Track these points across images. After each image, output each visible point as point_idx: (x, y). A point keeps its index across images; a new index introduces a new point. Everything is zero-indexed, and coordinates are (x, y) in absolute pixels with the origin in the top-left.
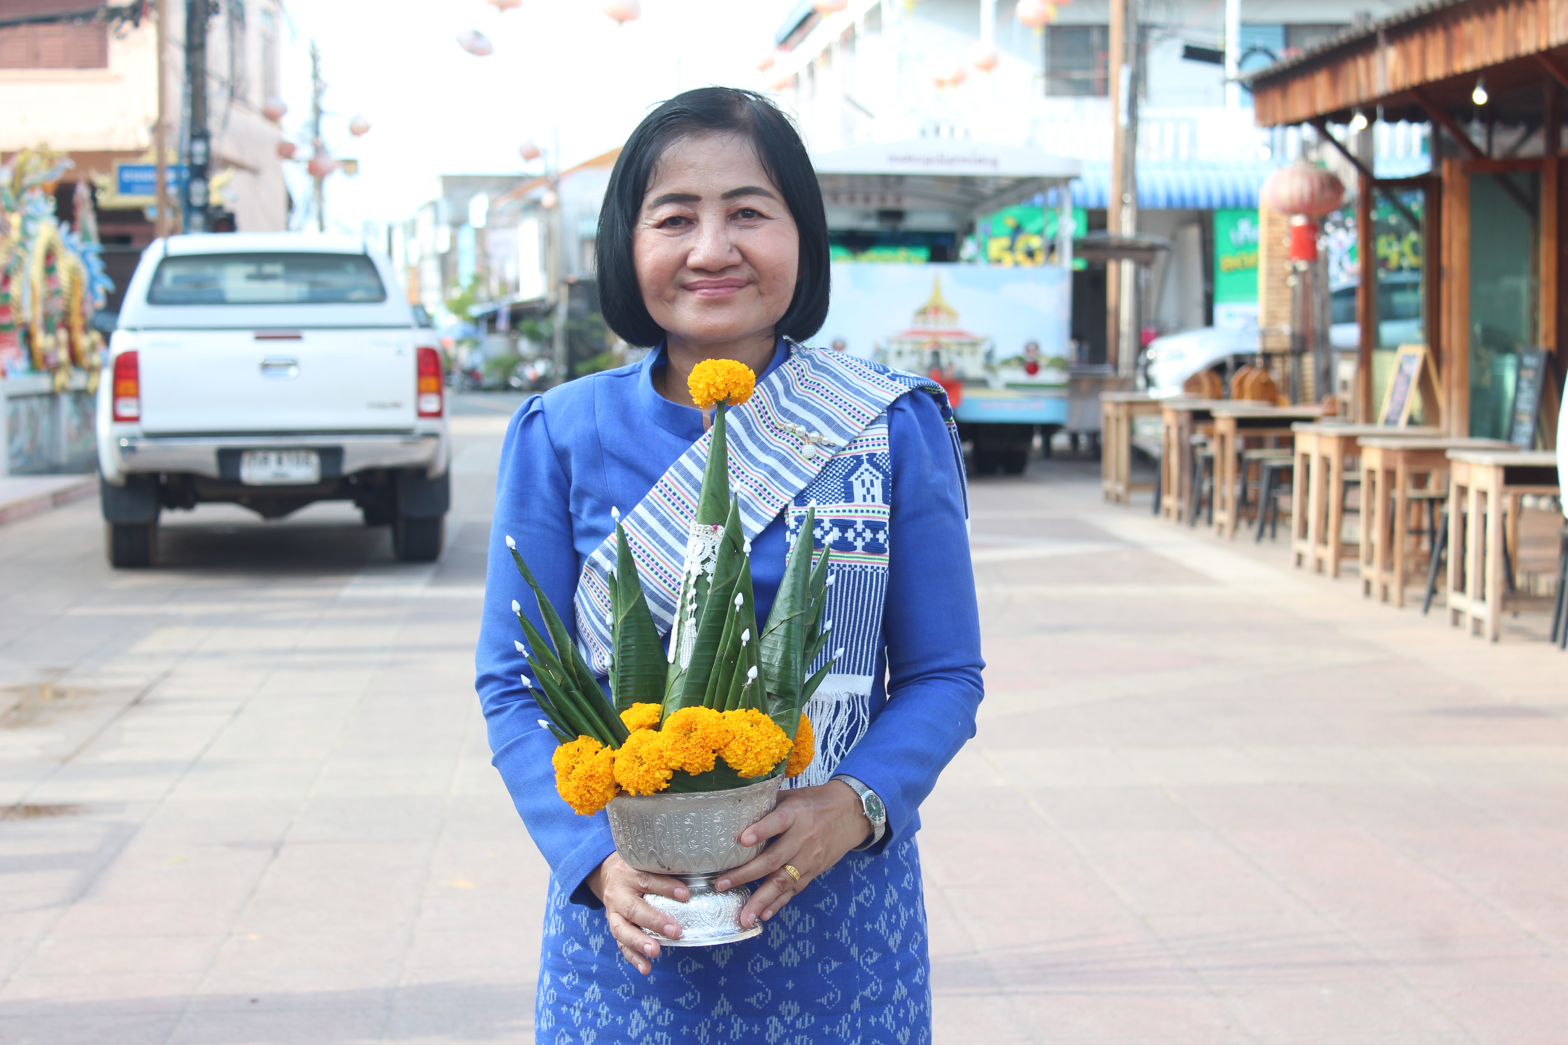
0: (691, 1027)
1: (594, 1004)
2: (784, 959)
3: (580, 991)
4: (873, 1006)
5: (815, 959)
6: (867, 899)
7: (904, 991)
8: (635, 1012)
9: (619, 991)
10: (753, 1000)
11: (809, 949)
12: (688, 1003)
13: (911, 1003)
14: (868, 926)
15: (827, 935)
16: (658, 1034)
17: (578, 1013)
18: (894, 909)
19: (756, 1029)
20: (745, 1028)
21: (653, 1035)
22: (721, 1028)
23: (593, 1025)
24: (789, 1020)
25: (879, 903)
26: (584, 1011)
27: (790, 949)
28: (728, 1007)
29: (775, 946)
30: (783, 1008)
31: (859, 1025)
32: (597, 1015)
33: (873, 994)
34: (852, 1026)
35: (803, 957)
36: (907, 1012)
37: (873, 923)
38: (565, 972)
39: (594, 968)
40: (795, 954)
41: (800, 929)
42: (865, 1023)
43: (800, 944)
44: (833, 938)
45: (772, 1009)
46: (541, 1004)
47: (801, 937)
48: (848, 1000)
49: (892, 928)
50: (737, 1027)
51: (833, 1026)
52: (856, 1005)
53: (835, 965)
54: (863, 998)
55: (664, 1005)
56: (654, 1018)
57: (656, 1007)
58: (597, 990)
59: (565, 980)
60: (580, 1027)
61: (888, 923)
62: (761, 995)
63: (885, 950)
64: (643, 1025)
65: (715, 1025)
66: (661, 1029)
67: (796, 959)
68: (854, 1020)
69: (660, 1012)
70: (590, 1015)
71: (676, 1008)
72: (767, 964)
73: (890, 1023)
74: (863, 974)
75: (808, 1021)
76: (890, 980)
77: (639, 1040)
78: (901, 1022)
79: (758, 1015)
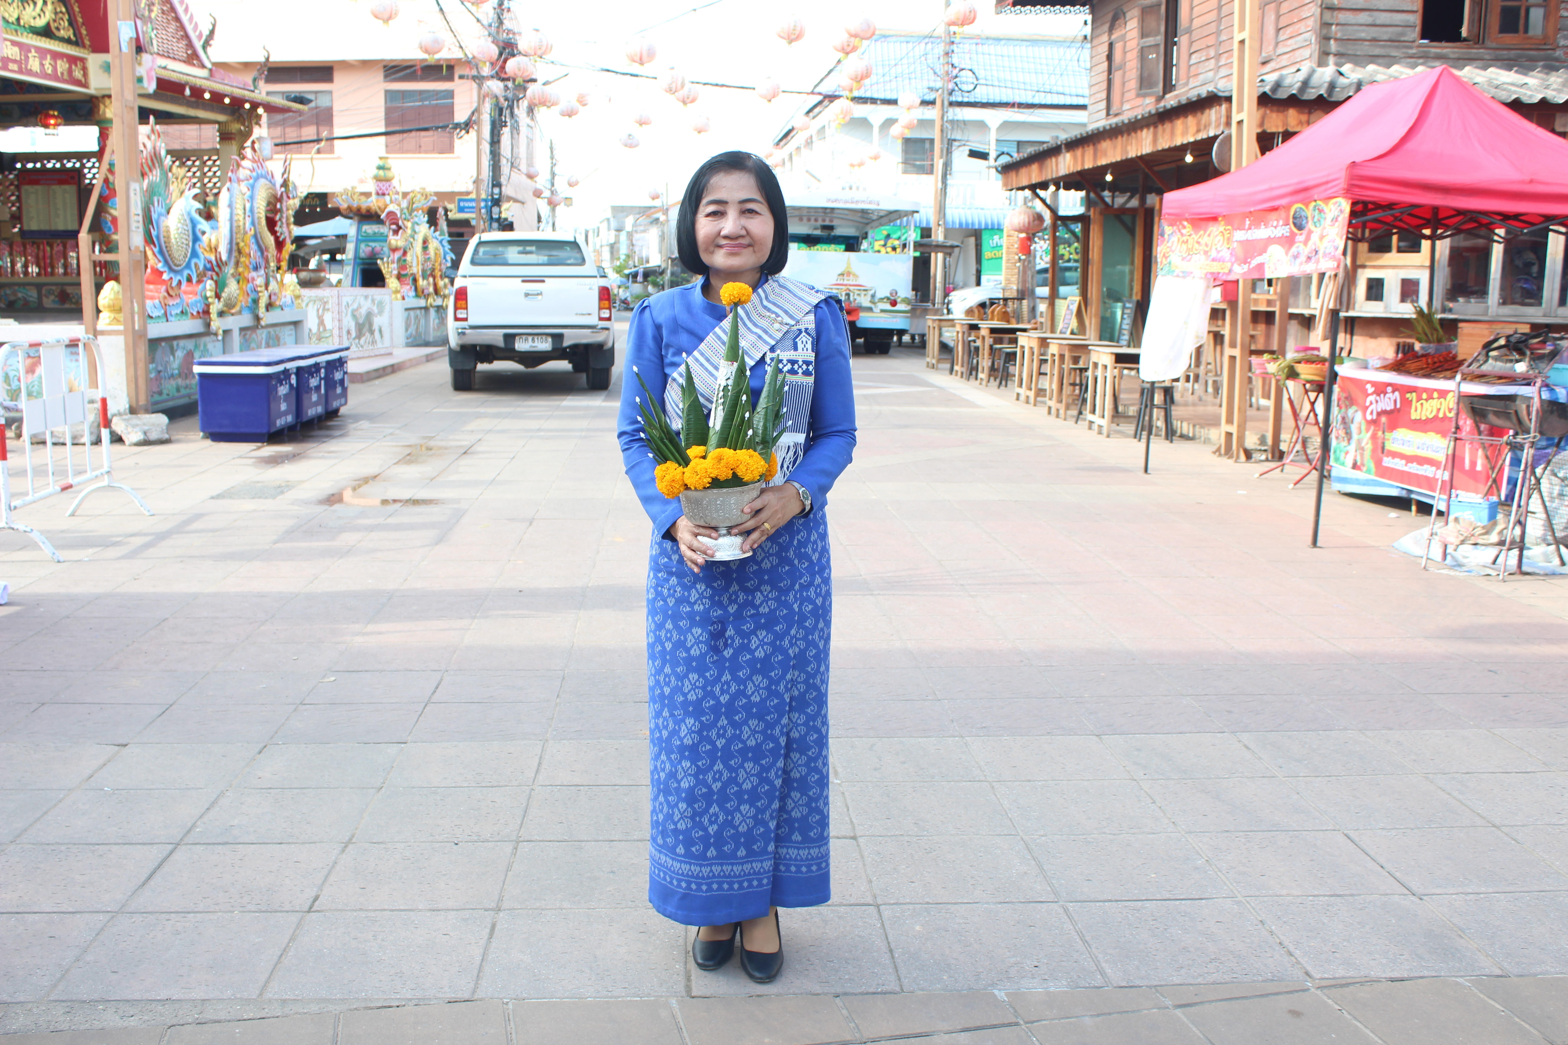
0: (720, 597)
1: (674, 587)
2: (763, 565)
3: (667, 580)
4: (805, 587)
5: (778, 565)
6: (802, 538)
8: (693, 588)
9: (686, 581)
10: (749, 585)
11: (775, 561)
12: (718, 586)
13: (823, 586)
14: (803, 550)
15: (783, 554)
16: (704, 600)
17: (666, 591)
18: (815, 542)
19: (750, 598)
20: (745, 597)
21: (702, 601)
22: (734, 597)
23: (673, 596)
24: (765, 594)
25: (808, 539)
26: (669, 590)
27: (765, 560)
28: (737, 588)
29: (758, 560)
30: (763, 588)
31: (798, 596)
32: (675, 592)
34: (795, 597)
35: (772, 564)
36: (821, 590)
37: (805, 548)
38: (660, 571)
39: (674, 570)
40: (767, 563)
41: (770, 552)
42: (801, 595)
43: (770, 558)
44: (786, 556)
45: (757, 589)
46: (649, 587)
47: (771, 555)
48: (793, 585)
49: (815, 550)
50: (741, 597)
51: (786, 596)
52: (797, 587)
53: (787, 568)
54: (800, 584)
55: (707, 587)
56: (702, 593)
57: (703, 587)
58: (675, 580)
59: (660, 575)
60: (667, 597)
61: (813, 548)
62: (753, 582)
63: (811, 561)
64: (697, 596)
65: (731, 596)
66: (706, 598)
67: (769, 565)
68: (796, 594)
69: (705, 590)
70: (672, 591)
71: (712, 588)
72: (755, 567)
73: (813, 595)
74: (801, 573)
75: (775, 594)
76: (813, 575)
77: (695, 603)
78: (818, 595)
79: (751, 592)
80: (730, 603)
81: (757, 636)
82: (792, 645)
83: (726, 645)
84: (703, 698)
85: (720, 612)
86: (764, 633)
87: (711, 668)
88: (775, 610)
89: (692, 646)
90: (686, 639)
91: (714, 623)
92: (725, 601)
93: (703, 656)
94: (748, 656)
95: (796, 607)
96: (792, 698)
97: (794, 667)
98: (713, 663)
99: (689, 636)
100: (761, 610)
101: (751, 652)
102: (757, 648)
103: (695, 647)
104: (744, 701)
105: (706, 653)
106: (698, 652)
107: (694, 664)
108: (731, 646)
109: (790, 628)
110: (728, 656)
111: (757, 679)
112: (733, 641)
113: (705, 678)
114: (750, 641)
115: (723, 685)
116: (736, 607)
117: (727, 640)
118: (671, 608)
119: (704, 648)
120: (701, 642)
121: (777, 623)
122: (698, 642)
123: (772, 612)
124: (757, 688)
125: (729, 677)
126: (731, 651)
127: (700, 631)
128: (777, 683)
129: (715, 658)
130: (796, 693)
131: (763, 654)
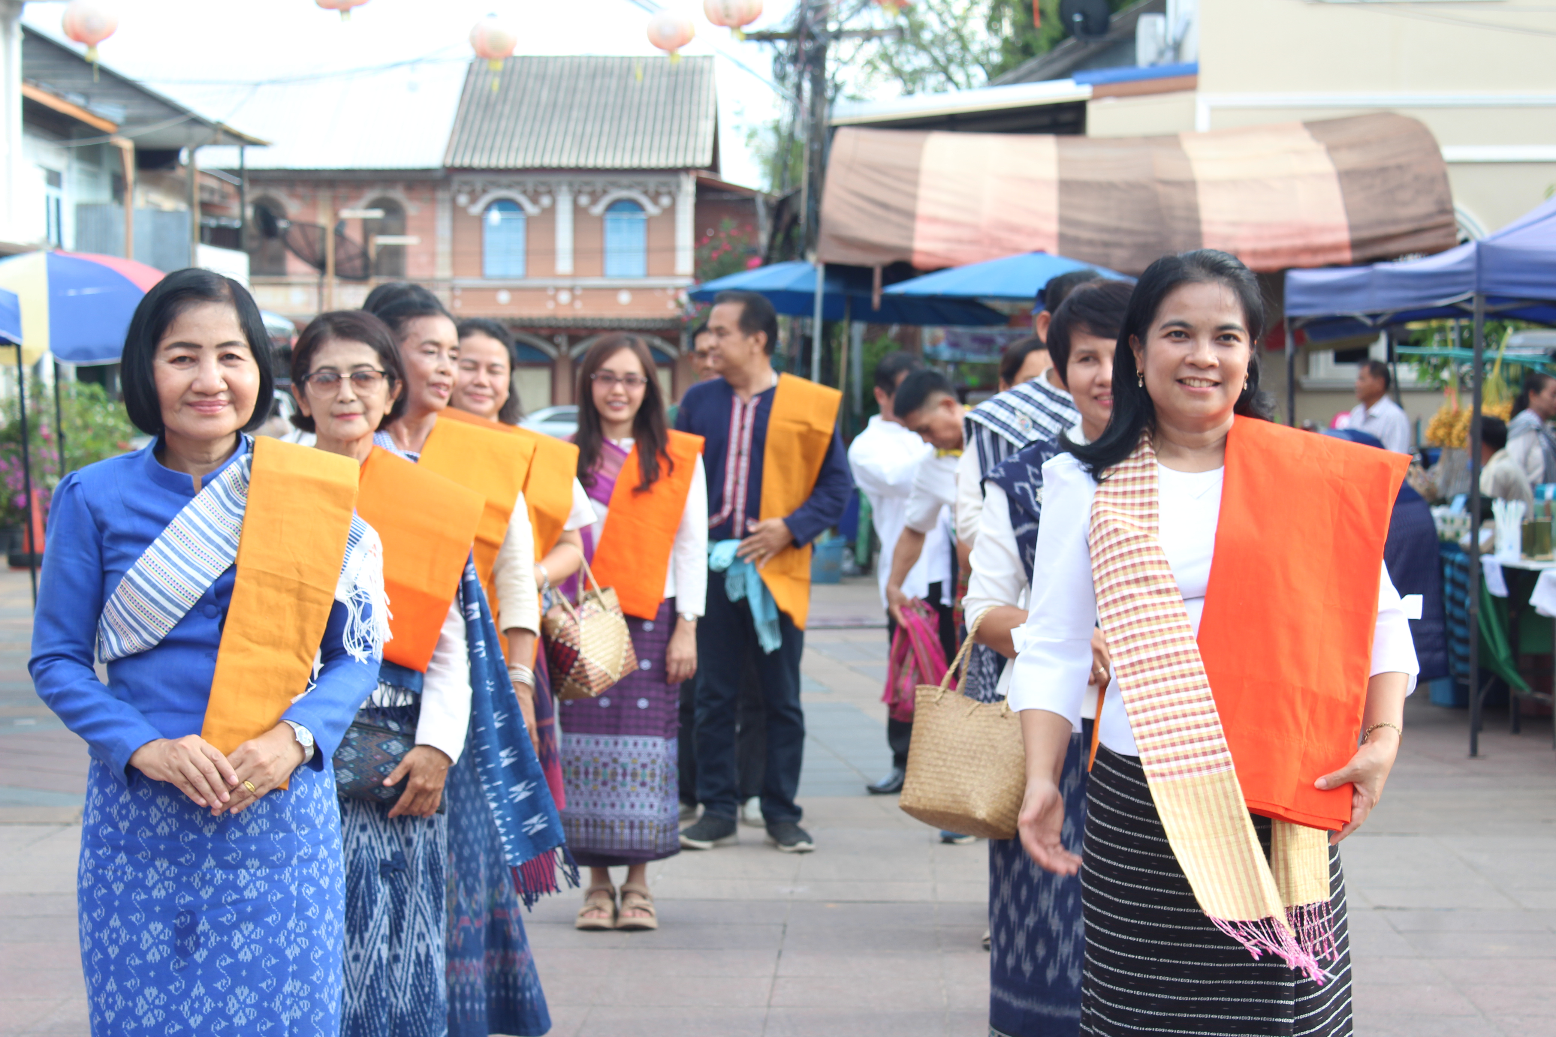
0: (189, 876)
1: (122, 867)
2: (249, 831)
3: (112, 859)
4: (306, 861)
5: (269, 831)
6: (302, 793)
7: (326, 853)
8: (151, 869)
9: (140, 856)
10: (229, 858)
11: (265, 824)
12: (187, 861)
13: (330, 861)
14: (303, 811)
15: (277, 815)
16: (166, 883)
17: (110, 873)
18: (319, 801)
19: (231, 877)
20: (224, 876)
21: (163, 884)
22: (208, 876)
23: (121, 879)
24: (252, 871)
25: (309, 797)
26: (115, 872)
27: (253, 824)
28: (213, 863)
29: (244, 822)
30: (249, 863)
31: (296, 874)
32: (124, 873)
33: (305, 854)
34: (292, 875)
35: (261, 829)
36: (327, 867)
37: (306, 808)
38: (100, 847)
39: (122, 843)
40: (256, 827)
41: (260, 811)
42: (300, 873)
43: (260, 821)
44: (281, 817)
45: (241, 864)
46: (82, 871)
47: (261, 816)
48: (289, 858)
49: (318, 812)
50: (218, 876)
51: (280, 875)
52: (295, 861)
53: (281, 835)
54: (299, 857)
56: (164, 872)
58: (124, 857)
59: (100, 852)
60: (113, 882)
61: (316, 809)
62: (234, 855)
63: (313, 826)
64: (156, 877)
65: (204, 875)
66: (168, 879)
67: (257, 831)
68: (294, 871)
69: (168, 868)
70: (119, 873)
71: (179, 865)
72: (238, 834)
73: (315, 873)
74: (299, 841)
75: (264, 872)
76: (316, 844)
77: (154, 887)
78: (323, 873)
79: (233, 868)
80: (203, 886)
81: (241, 932)
82: (289, 943)
83: (197, 945)
84: (166, 1021)
85: (188, 898)
86: (251, 926)
87: (176, 979)
88: (266, 893)
89: (149, 949)
90: (140, 940)
91: (181, 914)
92: (197, 883)
93: (164, 961)
94: (229, 960)
95: (293, 889)
96: (293, 1022)
97: (294, 976)
98: (180, 970)
99: (145, 936)
100: (247, 894)
101: (233, 954)
102: (241, 948)
103: (154, 950)
104: (224, 1024)
105: (170, 958)
106: (158, 957)
107: (152, 974)
108: (205, 945)
109: (286, 918)
110: (200, 960)
111: (242, 992)
112: (208, 938)
113: (168, 993)
114: (231, 938)
115: (193, 1002)
116: (211, 890)
117: (198, 938)
118: (119, 898)
119: (166, 950)
120: (162, 942)
121: (269, 912)
122: (158, 942)
123: (262, 896)
124: (243, 1005)
125: (202, 990)
126: (205, 953)
127: (160, 926)
128: (271, 998)
129: (182, 963)
130: (298, 1014)
131: (249, 957)
